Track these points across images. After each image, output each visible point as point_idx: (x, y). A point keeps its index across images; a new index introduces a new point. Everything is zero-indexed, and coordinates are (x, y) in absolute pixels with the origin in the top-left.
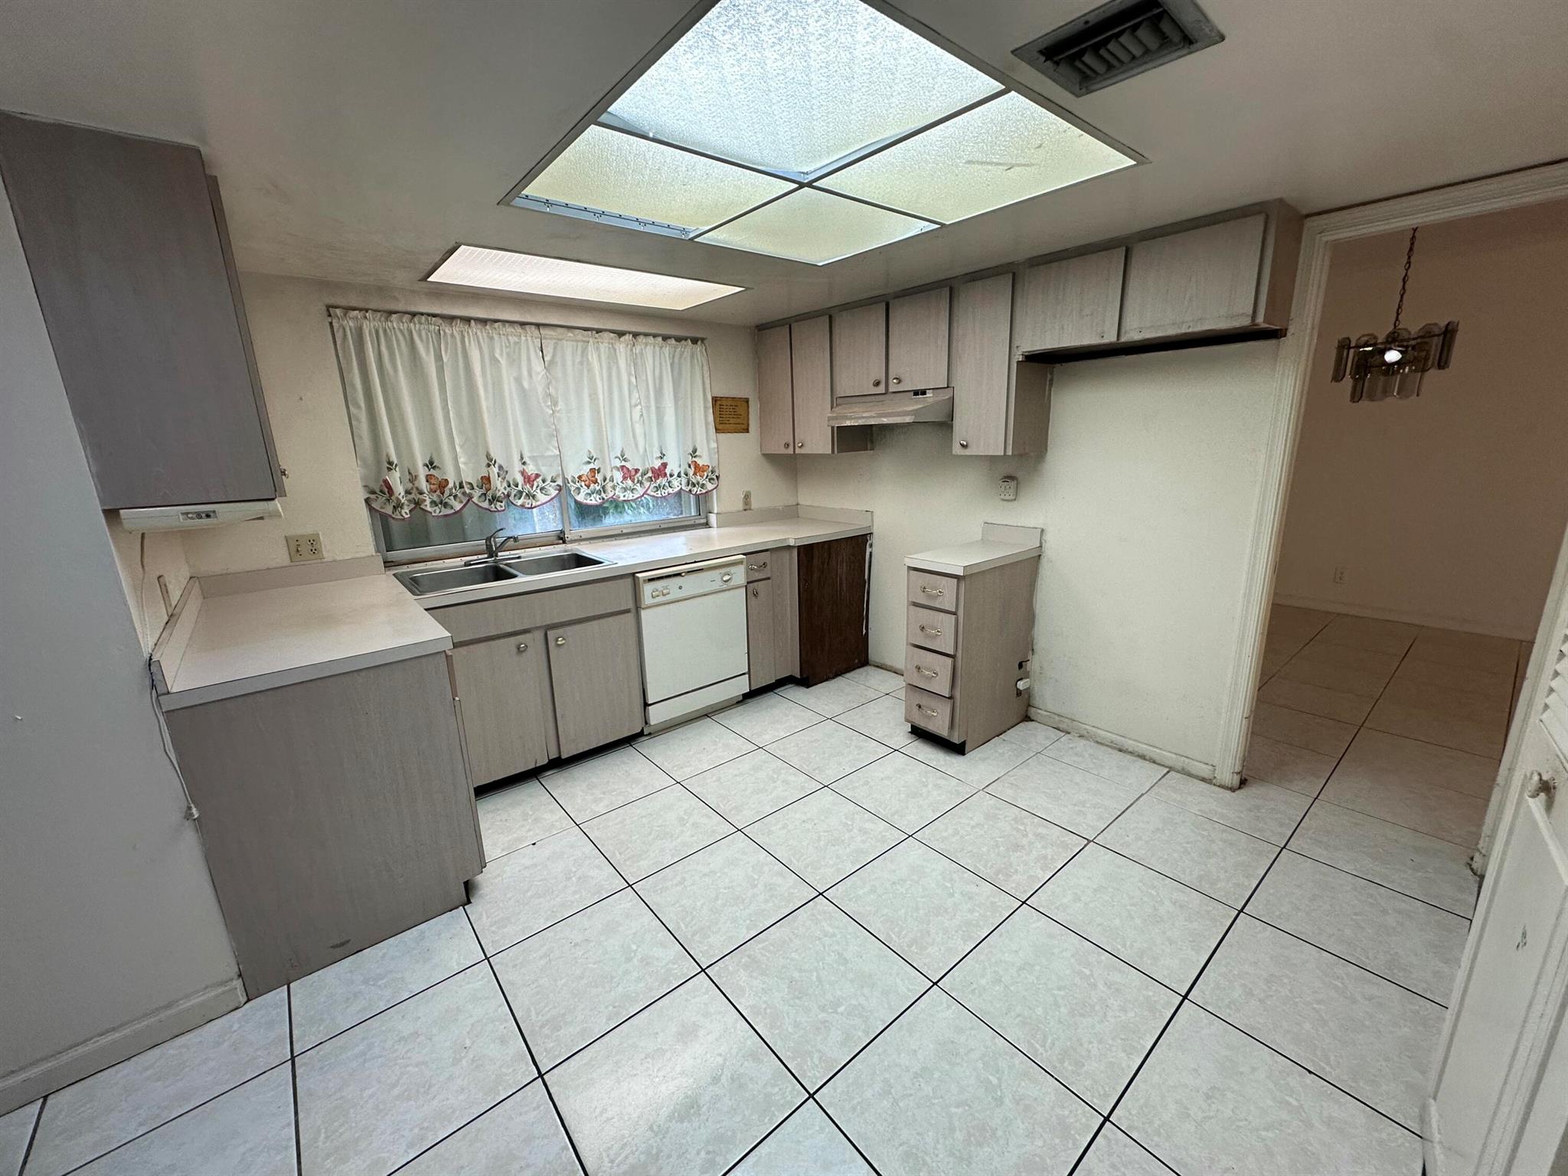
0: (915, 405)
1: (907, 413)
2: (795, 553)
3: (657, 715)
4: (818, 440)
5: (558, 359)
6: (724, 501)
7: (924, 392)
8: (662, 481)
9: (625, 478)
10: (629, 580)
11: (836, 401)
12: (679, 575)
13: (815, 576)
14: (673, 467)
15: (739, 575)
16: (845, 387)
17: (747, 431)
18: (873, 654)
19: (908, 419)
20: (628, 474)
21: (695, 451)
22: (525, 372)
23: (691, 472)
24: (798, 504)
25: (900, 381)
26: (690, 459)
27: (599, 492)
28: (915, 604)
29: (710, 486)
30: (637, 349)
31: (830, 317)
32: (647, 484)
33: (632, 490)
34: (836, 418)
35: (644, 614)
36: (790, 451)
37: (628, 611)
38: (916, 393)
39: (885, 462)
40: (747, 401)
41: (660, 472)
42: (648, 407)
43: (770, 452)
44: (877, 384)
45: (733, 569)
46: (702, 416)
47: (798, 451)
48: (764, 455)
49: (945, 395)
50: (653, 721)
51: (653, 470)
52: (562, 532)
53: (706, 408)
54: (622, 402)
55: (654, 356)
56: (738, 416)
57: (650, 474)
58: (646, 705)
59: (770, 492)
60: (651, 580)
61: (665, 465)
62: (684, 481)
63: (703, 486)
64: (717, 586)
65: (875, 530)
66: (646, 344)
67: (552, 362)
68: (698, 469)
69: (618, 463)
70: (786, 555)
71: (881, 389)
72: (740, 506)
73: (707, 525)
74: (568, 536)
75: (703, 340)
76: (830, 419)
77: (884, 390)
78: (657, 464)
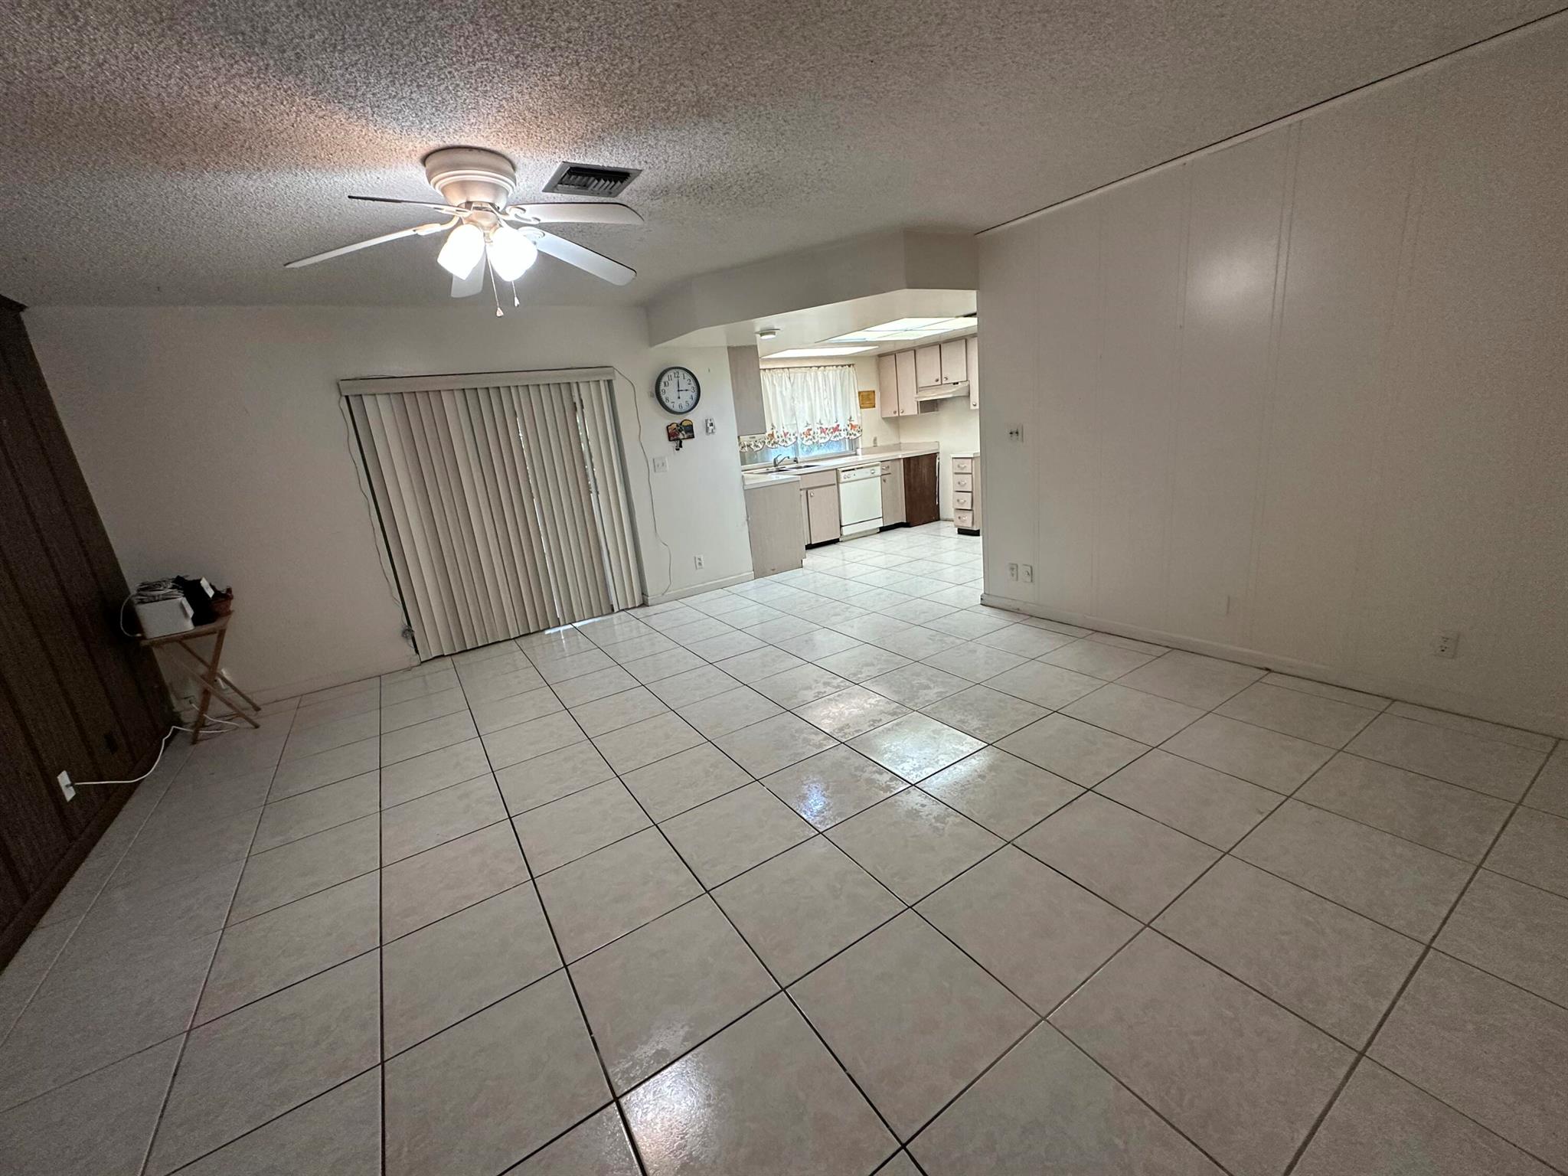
0: (954, 389)
1: (949, 393)
2: (902, 461)
3: (846, 531)
4: (911, 409)
5: (796, 381)
6: (865, 442)
7: (957, 383)
8: (837, 433)
9: (821, 433)
10: (835, 471)
11: (918, 389)
12: (853, 469)
13: (912, 473)
14: (841, 427)
15: (878, 471)
16: (923, 383)
17: (874, 407)
18: (942, 515)
19: (950, 396)
20: (823, 431)
21: (851, 418)
22: (784, 388)
23: (849, 428)
24: (900, 443)
25: (947, 379)
26: (849, 423)
27: (811, 440)
28: (956, 473)
29: (858, 435)
30: (826, 373)
31: (915, 351)
32: (830, 435)
33: (825, 438)
34: (919, 397)
35: (841, 485)
36: (897, 415)
37: (834, 484)
38: (954, 384)
39: (944, 416)
40: (874, 392)
41: (836, 429)
42: (830, 399)
43: (888, 416)
44: (937, 380)
45: (875, 468)
46: (854, 401)
47: (901, 414)
48: (884, 419)
49: (967, 384)
50: (844, 534)
51: (833, 428)
52: (796, 458)
53: (855, 397)
54: (820, 397)
55: (832, 374)
56: (870, 400)
57: (832, 430)
58: (841, 526)
59: (887, 437)
60: (843, 471)
61: (838, 425)
62: (846, 432)
63: (855, 435)
64: (869, 475)
65: (940, 451)
66: (829, 370)
67: (793, 383)
68: (853, 427)
69: (819, 426)
70: (897, 463)
71: (939, 383)
72: (873, 445)
73: (856, 454)
74: (799, 460)
75: (853, 365)
76: (916, 398)
77: (940, 383)
78: (835, 425)
